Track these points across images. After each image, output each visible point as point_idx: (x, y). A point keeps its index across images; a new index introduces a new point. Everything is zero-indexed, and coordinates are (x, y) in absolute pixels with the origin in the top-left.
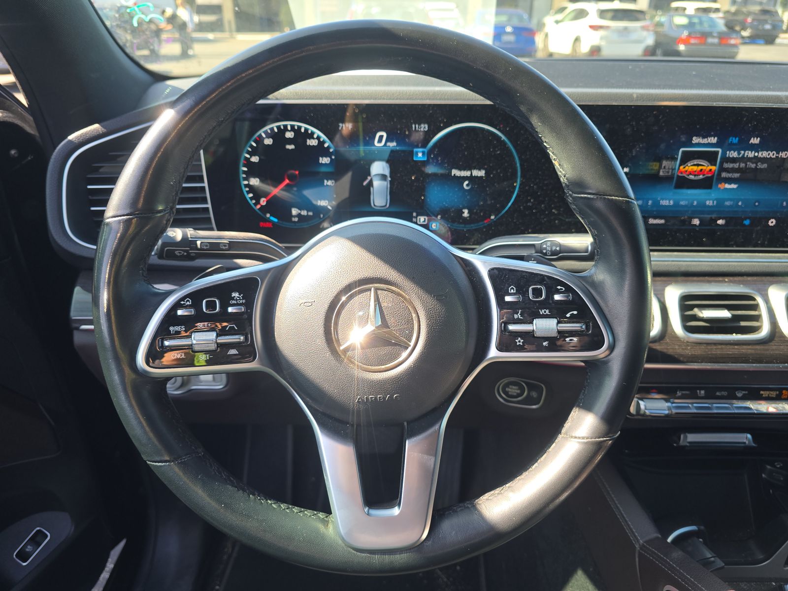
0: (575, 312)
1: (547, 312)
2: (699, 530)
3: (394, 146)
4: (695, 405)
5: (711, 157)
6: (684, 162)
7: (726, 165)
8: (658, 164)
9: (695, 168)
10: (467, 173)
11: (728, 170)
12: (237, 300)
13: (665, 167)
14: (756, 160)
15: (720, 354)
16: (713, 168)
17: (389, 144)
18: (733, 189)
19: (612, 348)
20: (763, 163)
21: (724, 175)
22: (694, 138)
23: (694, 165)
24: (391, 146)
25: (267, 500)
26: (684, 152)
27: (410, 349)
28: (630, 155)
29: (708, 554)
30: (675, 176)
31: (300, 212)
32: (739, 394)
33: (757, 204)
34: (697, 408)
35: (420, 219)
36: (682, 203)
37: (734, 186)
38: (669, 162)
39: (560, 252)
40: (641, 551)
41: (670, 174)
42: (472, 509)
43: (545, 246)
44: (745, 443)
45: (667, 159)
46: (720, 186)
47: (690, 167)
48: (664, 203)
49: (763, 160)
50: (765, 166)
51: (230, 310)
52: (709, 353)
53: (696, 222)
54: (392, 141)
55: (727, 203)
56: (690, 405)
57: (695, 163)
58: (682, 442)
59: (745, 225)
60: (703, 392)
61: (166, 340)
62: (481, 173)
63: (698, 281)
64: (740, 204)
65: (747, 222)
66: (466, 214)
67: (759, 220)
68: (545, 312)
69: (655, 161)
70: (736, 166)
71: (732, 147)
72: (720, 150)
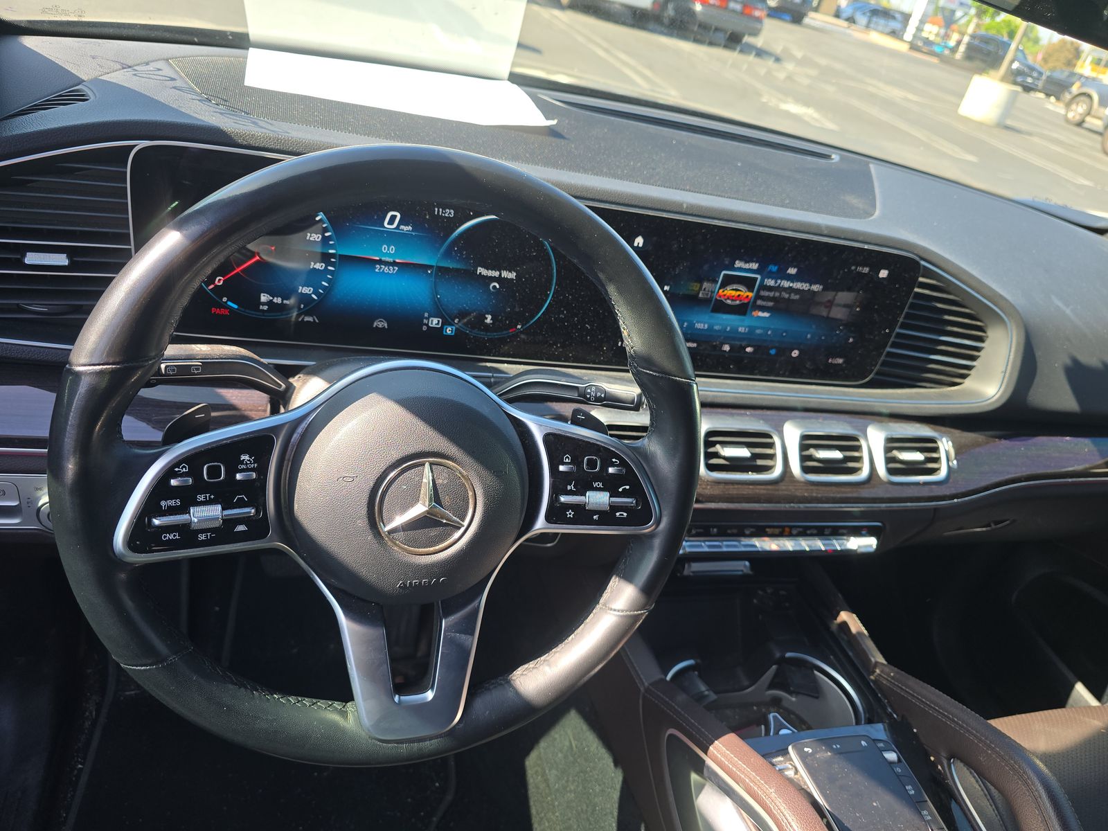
0: (628, 487)
1: (601, 485)
2: (697, 664)
3: (409, 231)
4: (707, 543)
5: (749, 283)
6: (723, 285)
7: (763, 293)
8: (699, 285)
9: (734, 293)
10: (496, 274)
11: (763, 298)
12: (247, 464)
13: (705, 289)
14: (790, 290)
15: (737, 494)
16: (751, 295)
17: (402, 227)
18: (765, 317)
19: (658, 523)
20: (796, 294)
21: (759, 302)
22: (737, 262)
23: (733, 290)
24: (405, 229)
25: (272, 695)
26: (724, 274)
27: (462, 529)
28: (673, 272)
29: (703, 688)
30: (714, 299)
31: (271, 298)
32: (747, 532)
33: (784, 334)
34: (709, 546)
35: (432, 320)
36: (716, 328)
37: (766, 315)
38: (709, 284)
39: (605, 399)
40: (646, 694)
41: (709, 296)
42: (506, 686)
43: (589, 391)
44: (742, 571)
45: (708, 281)
46: (754, 313)
47: (729, 291)
48: (699, 326)
49: (797, 291)
50: (797, 297)
51: (239, 477)
52: (727, 493)
53: (727, 348)
54: (407, 225)
55: (758, 331)
56: (703, 544)
57: (734, 288)
58: (686, 572)
59: (770, 354)
60: (715, 530)
61: (155, 517)
62: (512, 275)
63: (723, 413)
64: (769, 333)
65: (773, 352)
66: (489, 319)
67: (784, 350)
68: (598, 485)
69: (696, 281)
70: (771, 294)
71: (771, 275)
72: (759, 277)
